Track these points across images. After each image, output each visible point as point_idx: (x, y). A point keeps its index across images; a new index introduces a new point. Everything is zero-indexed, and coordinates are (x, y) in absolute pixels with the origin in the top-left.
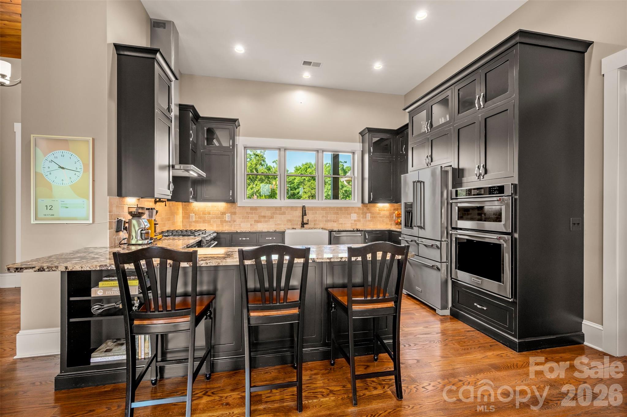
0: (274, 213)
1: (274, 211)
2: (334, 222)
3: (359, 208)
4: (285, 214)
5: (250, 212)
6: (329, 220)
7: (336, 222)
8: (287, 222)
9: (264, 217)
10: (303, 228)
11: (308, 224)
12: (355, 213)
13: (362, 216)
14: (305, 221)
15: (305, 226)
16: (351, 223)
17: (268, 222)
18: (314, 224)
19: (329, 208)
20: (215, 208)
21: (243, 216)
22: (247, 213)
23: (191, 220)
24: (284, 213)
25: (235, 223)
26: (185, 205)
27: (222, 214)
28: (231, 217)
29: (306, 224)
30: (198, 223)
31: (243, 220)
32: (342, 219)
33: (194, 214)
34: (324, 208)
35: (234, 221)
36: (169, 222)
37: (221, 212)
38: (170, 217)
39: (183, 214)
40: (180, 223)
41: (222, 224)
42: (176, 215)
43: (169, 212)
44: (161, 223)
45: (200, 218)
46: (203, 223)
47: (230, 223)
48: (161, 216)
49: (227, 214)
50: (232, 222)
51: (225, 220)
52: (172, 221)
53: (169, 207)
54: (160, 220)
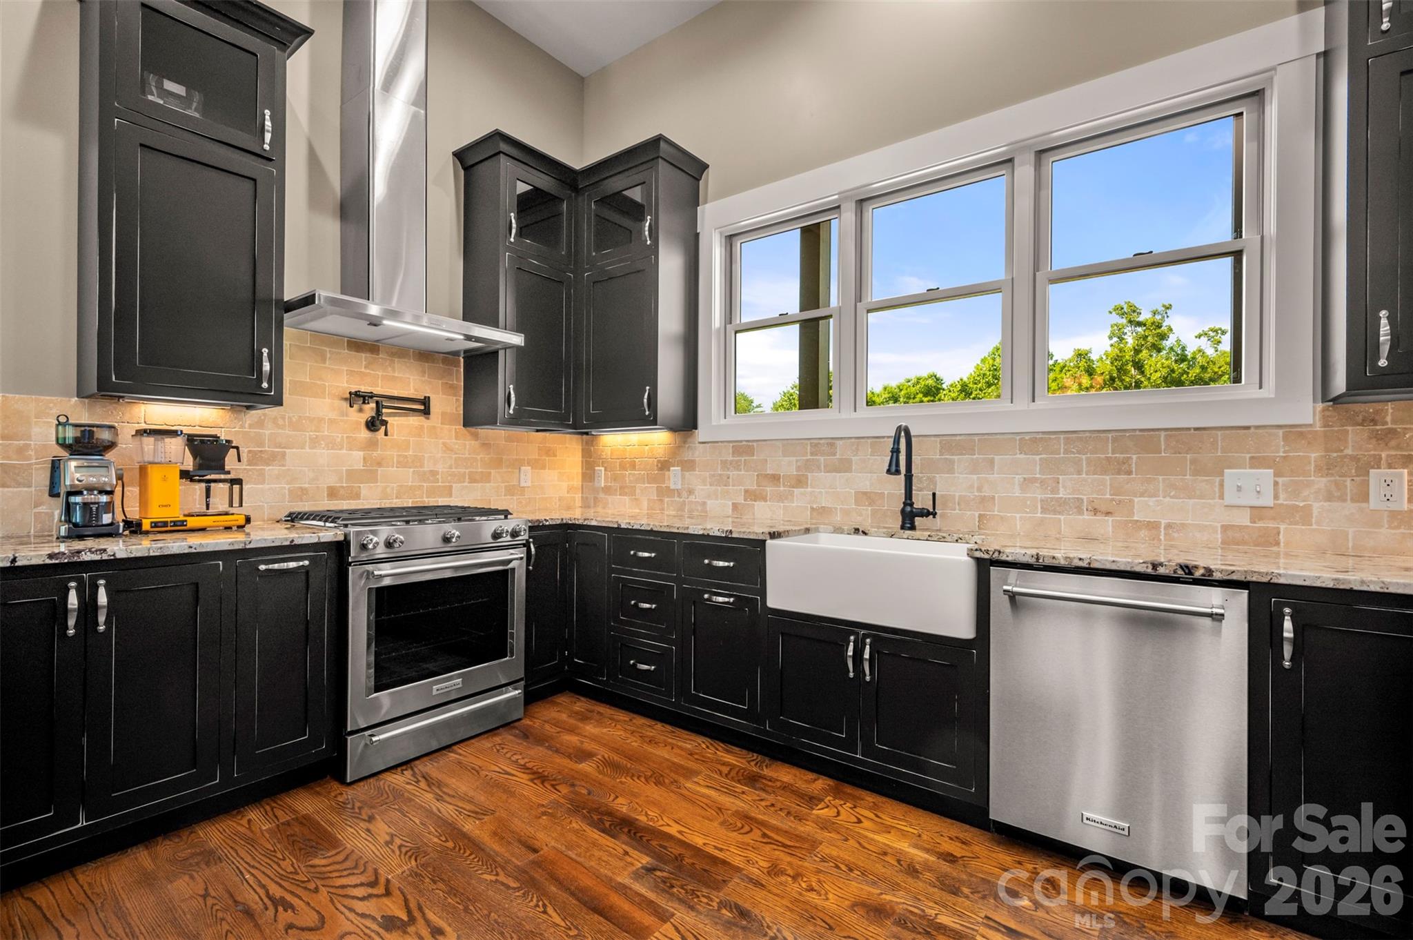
0: (808, 466)
1: (809, 457)
2: (1095, 511)
3: (1294, 433)
4: (849, 470)
5: (731, 462)
6: (1063, 503)
7: (1108, 513)
8: (857, 503)
9: (775, 478)
10: (908, 532)
11: (934, 515)
12: (1256, 462)
13: (1321, 482)
14: (921, 500)
15: (918, 521)
16: (1225, 528)
17: (786, 498)
18: (980, 516)
19: (1067, 440)
20: (647, 447)
21: (713, 475)
22: (724, 463)
23: (596, 484)
24: (844, 466)
25: (692, 498)
26: (587, 443)
27: (661, 469)
28: (683, 477)
29: (925, 513)
30: (610, 495)
31: (714, 488)
32: (1152, 502)
33: (603, 469)
34: (1034, 440)
35: (691, 492)
36: (480, 485)
37: (659, 461)
38: (490, 473)
39: (582, 469)
40: (568, 492)
41: (661, 501)
42: (532, 468)
43: (479, 457)
44: (420, 487)
45: (615, 480)
46: (620, 495)
47: (679, 496)
48: (416, 467)
49: (672, 468)
50: (685, 494)
51: (668, 488)
52: (503, 484)
53: (484, 444)
54: (407, 476)
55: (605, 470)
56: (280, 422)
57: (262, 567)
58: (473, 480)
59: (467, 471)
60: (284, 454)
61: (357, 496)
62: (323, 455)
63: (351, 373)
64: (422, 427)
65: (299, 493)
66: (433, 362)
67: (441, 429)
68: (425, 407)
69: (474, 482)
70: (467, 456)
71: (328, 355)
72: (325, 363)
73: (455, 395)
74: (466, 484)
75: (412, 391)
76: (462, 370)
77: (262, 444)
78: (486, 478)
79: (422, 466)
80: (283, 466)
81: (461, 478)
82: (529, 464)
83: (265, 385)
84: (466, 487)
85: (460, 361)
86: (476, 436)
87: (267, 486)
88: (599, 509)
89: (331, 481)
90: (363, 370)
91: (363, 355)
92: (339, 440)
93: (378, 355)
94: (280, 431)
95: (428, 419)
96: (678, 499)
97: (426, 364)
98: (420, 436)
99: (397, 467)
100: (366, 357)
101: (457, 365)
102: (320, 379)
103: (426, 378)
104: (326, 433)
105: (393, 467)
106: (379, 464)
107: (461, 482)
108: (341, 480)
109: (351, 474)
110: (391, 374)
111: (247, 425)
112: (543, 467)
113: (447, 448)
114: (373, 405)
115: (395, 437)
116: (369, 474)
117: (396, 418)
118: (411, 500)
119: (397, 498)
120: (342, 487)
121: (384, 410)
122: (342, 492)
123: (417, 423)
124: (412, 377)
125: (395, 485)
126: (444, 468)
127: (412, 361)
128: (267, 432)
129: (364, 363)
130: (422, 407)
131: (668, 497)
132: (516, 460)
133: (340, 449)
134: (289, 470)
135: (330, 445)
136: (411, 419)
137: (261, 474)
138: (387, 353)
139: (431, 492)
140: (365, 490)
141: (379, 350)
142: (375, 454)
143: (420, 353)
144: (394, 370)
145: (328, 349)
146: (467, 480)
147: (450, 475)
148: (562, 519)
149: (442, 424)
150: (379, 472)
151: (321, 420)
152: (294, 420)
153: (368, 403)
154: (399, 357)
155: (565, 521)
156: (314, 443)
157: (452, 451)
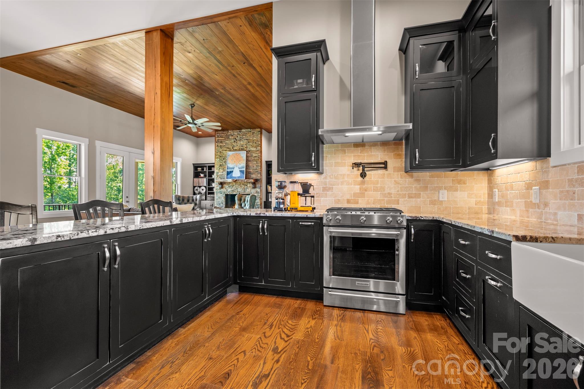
5: (576, 180)
20: (519, 175)
21: (563, 192)
22: (571, 181)
23: (494, 200)
26: (490, 175)
27: (527, 189)
28: (540, 194)
30: (500, 207)
31: (563, 202)
35: (546, 205)
36: (414, 199)
37: (526, 183)
38: (420, 194)
39: (488, 191)
40: (476, 205)
41: (527, 211)
42: (447, 191)
43: (413, 186)
44: (383, 200)
45: (503, 197)
46: (505, 207)
47: (539, 208)
48: (382, 191)
49: (533, 188)
50: (542, 206)
51: (531, 202)
52: (428, 199)
53: (416, 180)
54: (378, 195)
55: (498, 191)
56: (332, 177)
57: (300, 223)
58: (410, 197)
59: (407, 193)
60: (333, 188)
61: (357, 203)
62: (345, 187)
63: (354, 156)
64: (384, 174)
65: (337, 201)
66: (389, 146)
67: (393, 174)
68: (384, 165)
69: (411, 198)
70: (407, 186)
71: (347, 151)
72: (345, 154)
73: (400, 158)
74: (407, 199)
75: (379, 159)
76: (404, 147)
77: (326, 185)
78: (418, 196)
79: (384, 191)
80: (333, 192)
81: (404, 196)
82: (445, 189)
83: (313, 165)
84: (406, 200)
85: (403, 142)
86: (412, 177)
87: (328, 199)
88: (495, 215)
89: (348, 197)
90: (359, 154)
91: (359, 148)
92: (350, 182)
93: (365, 147)
94: (332, 180)
95: (387, 170)
96: (538, 210)
97: (386, 147)
98: (383, 178)
99: (373, 191)
100: (360, 149)
101: (401, 144)
102: (344, 160)
103: (386, 153)
104: (346, 180)
105: (371, 191)
106: (366, 190)
107: (404, 198)
108: (351, 197)
109: (355, 194)
110: (370, 154)
111: (322, 179)
112: (456, 190)
113: (396, 182)
114: (362, 167)
115: (372, 179)
116: (362, 194)
117: (373, 172)
118: (379, 205)
119: (373, 204)
120: (352, 199)
121: (366, 169)
122: (352, 201)
123: (381, 173)
124: (379, 154)
125: (372, 199)
126: (395, 191)
127: (379, 147)
128: (328, 180)
129: (360, 151)
130: (383, 166)
131: (532, 208)
132: (436, 187)
133: (351, 185)
134: (334, 193)
135: (348, 184)
136: (379, 171)
137: (326, 194)
138: (369, 146)
139: (389, 202)
140: (360, 200)
141: (365, 145)
142: (364, 186)
143: (383, 143)
144: (371, 152)
145: (346, 149)
146: (407, 197)
147: (398, 195)
148: (433, 217)
149: (394, 172)
150: (366, 194)
151: (344, 175)
152: (336, 175)
153: (359, 167)
154: (374, 146)
155: (435, 219)
156: (342, 183)
157: (399, 184)
